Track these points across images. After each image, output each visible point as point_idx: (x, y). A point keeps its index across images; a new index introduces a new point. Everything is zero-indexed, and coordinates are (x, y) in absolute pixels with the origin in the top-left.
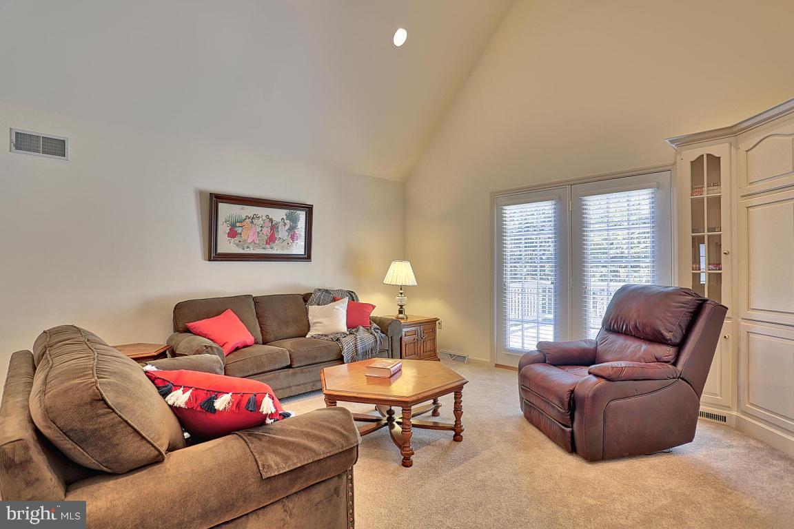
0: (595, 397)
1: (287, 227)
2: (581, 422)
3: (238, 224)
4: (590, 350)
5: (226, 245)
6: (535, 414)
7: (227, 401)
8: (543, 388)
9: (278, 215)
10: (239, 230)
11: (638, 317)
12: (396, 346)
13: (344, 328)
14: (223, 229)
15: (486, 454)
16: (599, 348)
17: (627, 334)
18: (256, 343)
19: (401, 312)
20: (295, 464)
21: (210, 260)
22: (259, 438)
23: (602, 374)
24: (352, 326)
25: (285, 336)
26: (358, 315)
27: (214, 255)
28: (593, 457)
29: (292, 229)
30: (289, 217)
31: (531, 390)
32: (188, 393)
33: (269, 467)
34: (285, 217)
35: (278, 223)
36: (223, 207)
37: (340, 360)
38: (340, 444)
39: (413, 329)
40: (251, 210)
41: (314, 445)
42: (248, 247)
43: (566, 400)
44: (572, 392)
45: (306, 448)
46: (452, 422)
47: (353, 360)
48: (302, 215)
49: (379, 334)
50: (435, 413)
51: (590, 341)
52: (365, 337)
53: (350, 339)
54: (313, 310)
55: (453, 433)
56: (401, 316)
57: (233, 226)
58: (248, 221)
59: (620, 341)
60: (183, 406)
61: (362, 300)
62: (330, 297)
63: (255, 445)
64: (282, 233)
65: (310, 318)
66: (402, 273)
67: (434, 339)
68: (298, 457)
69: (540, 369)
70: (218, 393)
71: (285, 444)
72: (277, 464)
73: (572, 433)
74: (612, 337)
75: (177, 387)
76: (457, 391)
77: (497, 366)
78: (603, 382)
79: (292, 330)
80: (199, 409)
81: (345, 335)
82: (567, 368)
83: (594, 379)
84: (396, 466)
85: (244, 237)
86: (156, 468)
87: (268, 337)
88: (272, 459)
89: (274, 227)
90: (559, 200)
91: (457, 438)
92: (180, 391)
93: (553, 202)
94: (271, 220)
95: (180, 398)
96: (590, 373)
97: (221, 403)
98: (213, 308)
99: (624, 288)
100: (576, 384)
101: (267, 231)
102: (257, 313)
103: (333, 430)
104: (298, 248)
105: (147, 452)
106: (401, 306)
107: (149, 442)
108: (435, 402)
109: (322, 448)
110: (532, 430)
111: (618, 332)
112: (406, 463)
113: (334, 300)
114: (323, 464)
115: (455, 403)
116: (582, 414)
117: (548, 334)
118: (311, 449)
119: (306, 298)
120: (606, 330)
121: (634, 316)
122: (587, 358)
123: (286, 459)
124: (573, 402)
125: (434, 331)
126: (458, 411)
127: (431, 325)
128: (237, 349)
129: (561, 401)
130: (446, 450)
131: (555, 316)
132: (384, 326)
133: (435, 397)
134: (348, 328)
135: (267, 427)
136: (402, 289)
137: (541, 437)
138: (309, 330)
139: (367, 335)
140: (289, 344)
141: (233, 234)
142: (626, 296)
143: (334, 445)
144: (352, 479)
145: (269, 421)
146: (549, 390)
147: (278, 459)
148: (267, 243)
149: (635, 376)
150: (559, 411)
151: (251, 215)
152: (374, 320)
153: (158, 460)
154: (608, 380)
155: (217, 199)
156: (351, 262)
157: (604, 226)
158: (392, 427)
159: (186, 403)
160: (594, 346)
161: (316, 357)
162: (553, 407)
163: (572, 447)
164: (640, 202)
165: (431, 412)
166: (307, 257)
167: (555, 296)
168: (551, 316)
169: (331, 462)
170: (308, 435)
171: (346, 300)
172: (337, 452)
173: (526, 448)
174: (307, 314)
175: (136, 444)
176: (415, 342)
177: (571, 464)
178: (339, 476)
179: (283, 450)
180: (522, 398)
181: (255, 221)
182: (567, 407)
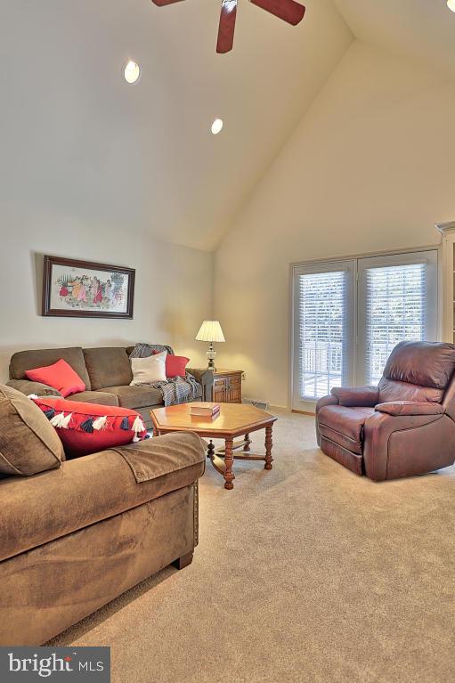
0: (381, 429)
1: (113, 288)
2: (370, 451)
3: (69, 284)
4: (373, 394)
5: (57, 302)
6: (330, 447)
7: (103, 423)
8: (339, 424)
9: (104, 277)
10: (70, 289)
11: (413, 366)
12: (208, 393)
13: (164, 378)
14: (56, 288)
15: (292, 478)
16: (381, 392)
17: (404, 381)
18: (86, 390)
19: (211, 365)
20: (160, 473)
21: (43, 315)
22: (132, 452)
23: (387, 410)
24: (171, 376)
25: (111, 384)
26: (175, 367)
27: (47, 311)
28: (379, 478)
29: (116, 289)
30: (114, 278)
31: (326, 426)
32: (69, 417)
33: (142, 474)
34: (110, 279)
35: (105, 284)
36: (55, 268)
37: (162, 404)
38: (193, 460)
39: (222, 379)
40: (81, 272)
41: (173, 458)
42: (77, 305)
43: (358, 432)
44: (363, 426)
45: (168, 461)
46: (263, 453)
47: (172, 404)
48: (126, 277)
49: (194, 383)
50: (246, 448)
51: (374, 387)
52: (182, 386)
53: (169, 386)
54: (136, 363)
55: (264, 462)
56: (210, 368)
57: (65, 285)
58: (78, 281)
59: (398, 387)
60: (65, 427)
61: (177, 354)
62: (149, 350)
63: (129, 456)
64: (109, 293)
65: (133, 368)
66: (211, 331)
67: (239, 389)
68: (162, 467)
69: (334, 409)
70: (96, 416)
71: (152, 457)
72: (147, 472)
73: (363, 459)
74: (392, 384)
75: (59, 412)
76: (268, 427)
77: (293, 411)
78: (387, 416)
79: (116, 379)
80: (79, 429)
81: (165, 383)
82: (356, 408)
83: (380, 415)
84: (220, 488)
85: (74, 296)
86: (54, 472)
87: (96, 385)
88: (144, 468)
89: (101, 288)
90: (348, 271)
91: (268, 467)
92: (62, 415)
93: (343, 273)
94: (99, 282)
95: (62, 420)
96: (376, 411)
97: (98, 424)
98: (48, 357)
99: (400, 345)
100: (365, 420)
101: (94, 291)
102: (86, 363)
103: (187, 448)
104: (121, 307)
105: (50, 459)
106: (211, 360)
107: (50, 451)
108: (246, 439)
109: (180, 461)
110: (328, 460)
111: (397, 380)
112: (228, 486)
113: (154, 353)
114: (180, 473)
115: (267, 437)
116: (370, 445)
117: (337, 383)
118: (172, 462)
119: (129, 351)
120: (387, 378)
121: (409, 366)
122: (371, 401)
123: (154, 468)
124: (363, 435)
125: (239, 381)
126: (268, 444)
127: (237, 376)
128: (71, 394)
129: (354, 434)
130: (259, 476)
131: (343, 372)
132: (198, 376)
133: (246, 432)
134: (167, 377)
135: (135, 444)
136: (212, 345)
137: (336, 465)
138: (132, 379)
139: (184, 383)
140: (116, 389)
141: (64, 292)
142: (403, 350)
143: (188, 459)
144: (197, 490)
145: (136, 439)
146: (343, 425)
147: (148, 468)
148: (95, 302)
149: (412, 412)
150: (351, 442)
151: (81, 276)
152: (189, 371)
153: (55, 467)
154: (391, 414)
155: (49, 262)
156: (167, 321)
157: (384, 294)
158: (212, 459)
159: (69, 424)
160: (377, 391)
161: (140, 402)
162: (346, 440)
163: (362, 471)
164: (413, 275)
165: (242, 448)
166: (129, 314)
167: (343, 352)
168: (340, 372)
169: (185, 473)
170: (168, 451)
171: (166, 353)
172: (191, 464)
173: (324, 473)
174: (131, 365)
175: (41, 452)
176: (224, 391)
177: (362, 484)
178: (189, 486)
179: (151, 462)
180: (318, 434)
181: (85, 282)
182: (358, 438)
